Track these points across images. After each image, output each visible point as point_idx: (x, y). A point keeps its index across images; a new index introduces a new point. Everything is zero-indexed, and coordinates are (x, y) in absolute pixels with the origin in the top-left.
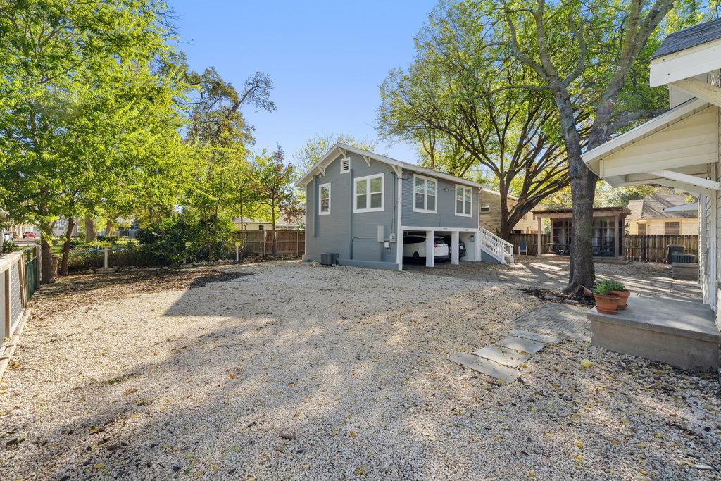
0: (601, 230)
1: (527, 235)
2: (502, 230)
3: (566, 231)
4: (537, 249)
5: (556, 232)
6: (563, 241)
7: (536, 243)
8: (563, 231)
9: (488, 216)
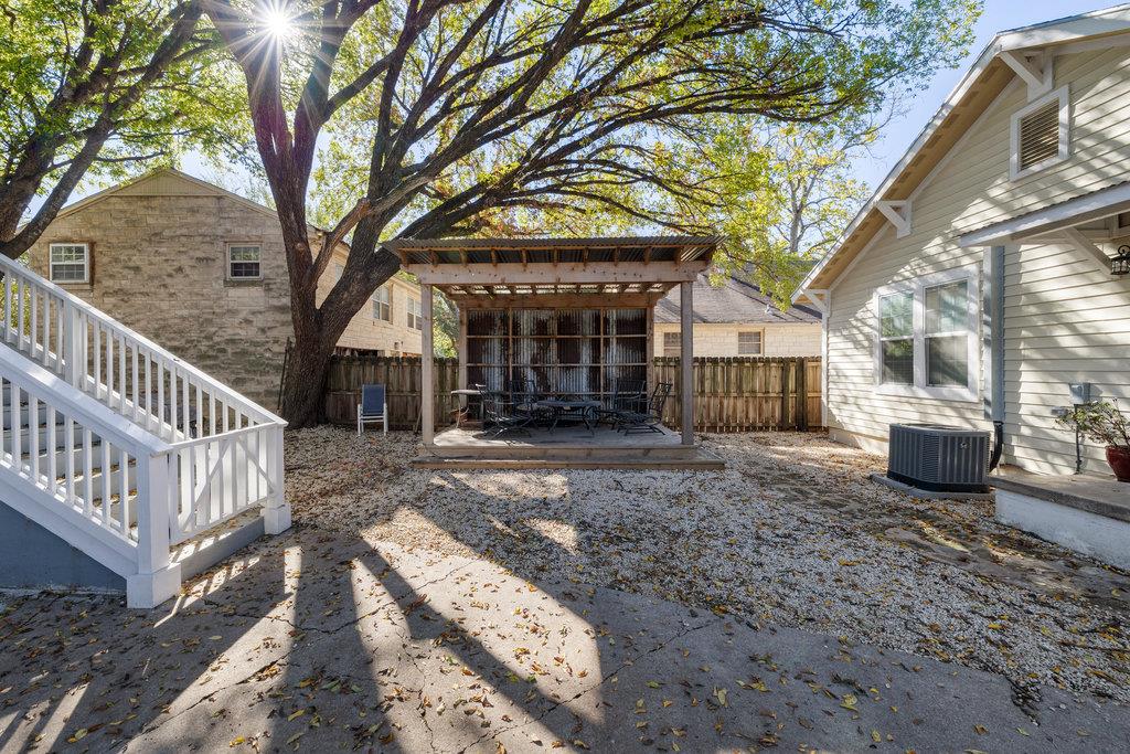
0: (595, 345)
1: (388, 361)
2: (299, 343)
3: (505, 344)
4: (417, 410)
5: (475, 350)
6: (497, 381)
7: (415, 389)
8: (496, 346)
9: (257, 292)
